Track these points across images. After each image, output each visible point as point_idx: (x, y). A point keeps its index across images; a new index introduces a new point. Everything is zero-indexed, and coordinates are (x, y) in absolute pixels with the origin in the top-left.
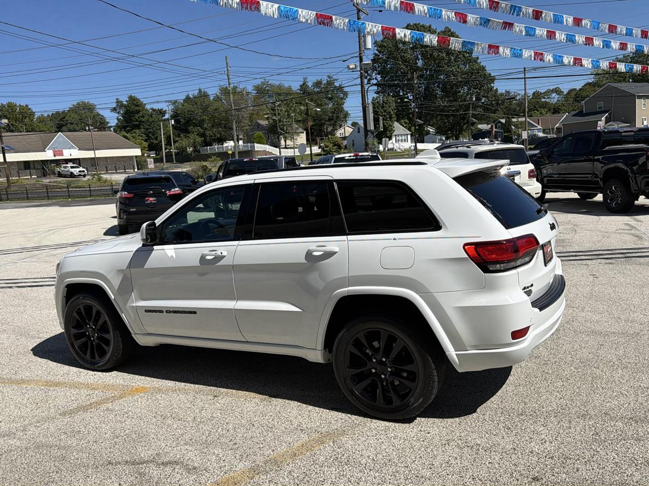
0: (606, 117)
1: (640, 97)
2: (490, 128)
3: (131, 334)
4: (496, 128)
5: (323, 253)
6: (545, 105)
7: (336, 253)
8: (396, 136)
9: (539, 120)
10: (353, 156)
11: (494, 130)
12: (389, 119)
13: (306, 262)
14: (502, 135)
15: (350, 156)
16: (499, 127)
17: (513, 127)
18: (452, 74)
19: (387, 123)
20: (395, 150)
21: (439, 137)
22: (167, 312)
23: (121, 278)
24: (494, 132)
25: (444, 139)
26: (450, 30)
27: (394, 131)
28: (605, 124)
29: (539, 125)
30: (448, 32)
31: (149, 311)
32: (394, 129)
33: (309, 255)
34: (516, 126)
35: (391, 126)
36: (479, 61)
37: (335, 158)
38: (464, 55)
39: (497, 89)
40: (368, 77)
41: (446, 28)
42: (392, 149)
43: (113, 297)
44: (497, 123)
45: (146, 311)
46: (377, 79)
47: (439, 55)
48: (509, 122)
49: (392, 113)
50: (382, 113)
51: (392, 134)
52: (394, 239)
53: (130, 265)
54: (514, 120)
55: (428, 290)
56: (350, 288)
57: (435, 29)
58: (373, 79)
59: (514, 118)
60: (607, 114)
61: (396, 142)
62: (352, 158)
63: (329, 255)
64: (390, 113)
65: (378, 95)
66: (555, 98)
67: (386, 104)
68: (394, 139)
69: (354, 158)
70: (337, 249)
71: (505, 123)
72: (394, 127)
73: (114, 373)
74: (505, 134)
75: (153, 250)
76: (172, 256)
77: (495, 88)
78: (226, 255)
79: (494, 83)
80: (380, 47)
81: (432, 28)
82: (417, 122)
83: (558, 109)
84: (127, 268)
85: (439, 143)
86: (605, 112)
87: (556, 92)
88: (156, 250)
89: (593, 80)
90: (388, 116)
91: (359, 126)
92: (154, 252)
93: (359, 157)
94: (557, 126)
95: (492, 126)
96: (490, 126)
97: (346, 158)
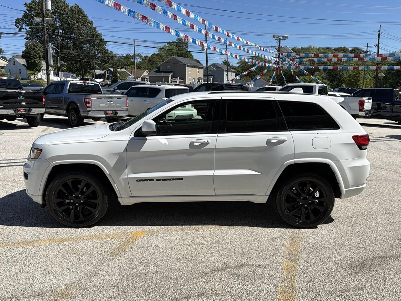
0: (172, 75)
1: (188, 66)
2: (104, 73)
3: (117, 197)
4: (108, 73)
5: (277, 140)
6: (133, 63)
7: (285, 141)
8: (43, 70)
9: (131, 72)
10: (83, 83)
11: (107, 74)
12: (38, 58)
13: (267, 146)
14: (111, 78)
15: (81, 83)
16: (109, 73)
17: (118, 74)
18: (80, 35)
19: (37, 60)
20: (43, 80)
21: (72, 74)
22: (157, 180)
23: (117, 159)
24: (106, 76)
25: (75, 76)
26: (79, 7)
27: (42, 66)
28: (171, 79)
29: (131, 74)
30: (77, 7)
31: (139, 180)
32: (42, 65)
33: (269, 142)
34: (120, 74)
35: (40, 63)
36: (97, 30)
37: (71, 83)
38: (87, 24)
39: (108, 49)
40: (20, 27)
41: (76, 4)
42: (41, 79)
43: (108, 173)
44: (108, 70)
45: (137, 181)
46: (26, 30)
47: (71, 22)
48: (115, 71)
49: (41, 54)
50: (33, 53)
51: (40, 68)
52: (318, 133)
53: (126, 149)
54: (118, 70)
55: (338, 159)
56: (295, 160)
57: (68, 4)
58: (23, 29)
59: (119, 68)
60: (172, 73)
61: (43, 74)
62: (82, 84)
63: (281, 142)
64: (39, 54)
65: (27, 41)
66: (138, 60)
67: (37, 47)
68: (42, 72)
69: (83, 84)
70: (286, 139)
71: (113, 71)
72: (42, 64)
73: (96, 227)
74: (114, 78)
75: (147, 139)
76: (165, 143)
77: (107, 49)
78: (210, 142)
79: (106, 45)
80: (29, 7)
81: (66, 2)
82: (61, 63)
83: (140, 66)
84: (123, 152)
85: (71, 78)
86: (171, 72)
87: (139, 56)
88: (148, 139)
89: (158, 52)
90: (38, 56)
91: (14, 60)
92: (147, 140)
93: (86, 84)
94: (142, 76)
95: (105, 72)
96: (104, 72)
97: (78, 84)
